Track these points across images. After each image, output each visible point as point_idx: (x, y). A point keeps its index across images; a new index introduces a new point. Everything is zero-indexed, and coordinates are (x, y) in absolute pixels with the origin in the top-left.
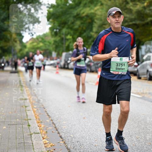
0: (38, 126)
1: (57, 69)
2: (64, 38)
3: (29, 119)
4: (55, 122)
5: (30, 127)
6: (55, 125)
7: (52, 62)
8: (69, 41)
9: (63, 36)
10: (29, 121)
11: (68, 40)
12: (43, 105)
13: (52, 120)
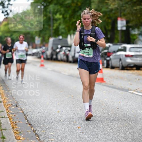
0: (16, 139)
1: (42, 61)
2: (52, 18)
3: (4, 130)
4: (39, 133)
5: (5, 140)
6: (38, 136)
7: (35, 51)
8: (58, 22)
9: (51, 15)
10: (3, 131)
11: (56, 20)
12: (22, 110)
13: (34, 130)
